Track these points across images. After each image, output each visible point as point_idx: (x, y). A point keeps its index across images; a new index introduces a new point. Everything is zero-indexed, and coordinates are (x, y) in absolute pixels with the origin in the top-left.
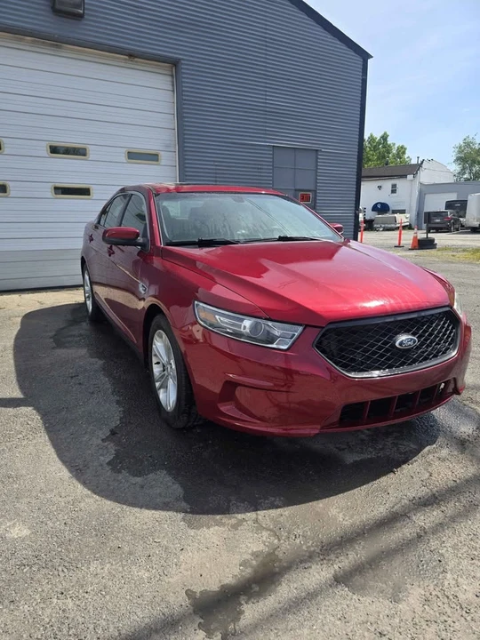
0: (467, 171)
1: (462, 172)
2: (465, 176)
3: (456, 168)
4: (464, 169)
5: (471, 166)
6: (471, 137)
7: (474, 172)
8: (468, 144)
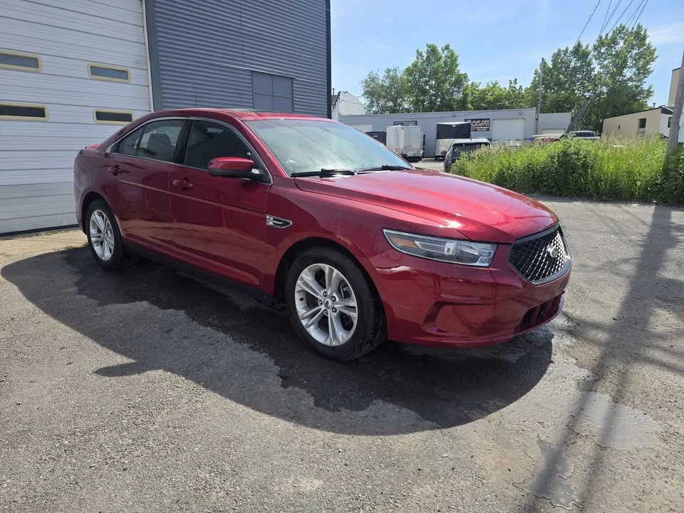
0: (375, 104)
1: (371, 106)
2: (374, 109)
3: (365, 101)
4: (372, 102)
5: (378, 100)
6: (374, 73)
7: (380, 105)
8: (373, 80)
